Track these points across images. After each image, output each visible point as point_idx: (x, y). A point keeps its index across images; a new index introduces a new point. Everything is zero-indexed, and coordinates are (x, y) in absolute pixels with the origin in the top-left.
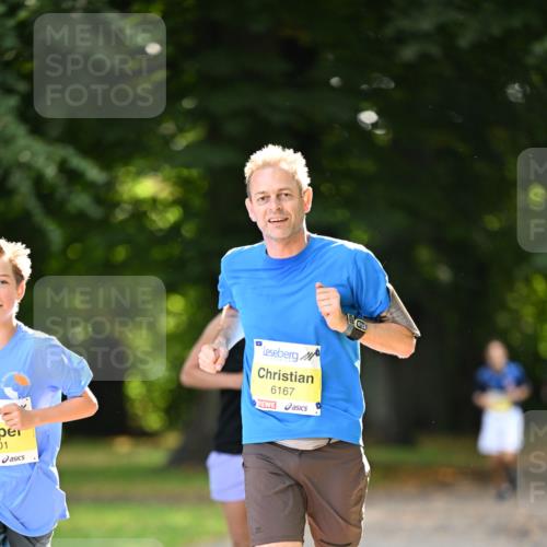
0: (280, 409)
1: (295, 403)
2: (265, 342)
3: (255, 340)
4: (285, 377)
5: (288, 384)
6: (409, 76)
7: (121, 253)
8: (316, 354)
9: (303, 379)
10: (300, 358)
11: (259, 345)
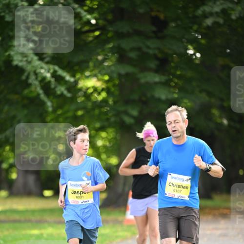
0: (176, 197)
1: (181, 195)
2: (172, 174)
3: (169, 173)
4: (179, 186)
5: (180, 189)
6: (208, 33)
7: (80, 113)
8: (190, 179)
9: (185, 187)
10: (185, 180)
11: (170, 175)
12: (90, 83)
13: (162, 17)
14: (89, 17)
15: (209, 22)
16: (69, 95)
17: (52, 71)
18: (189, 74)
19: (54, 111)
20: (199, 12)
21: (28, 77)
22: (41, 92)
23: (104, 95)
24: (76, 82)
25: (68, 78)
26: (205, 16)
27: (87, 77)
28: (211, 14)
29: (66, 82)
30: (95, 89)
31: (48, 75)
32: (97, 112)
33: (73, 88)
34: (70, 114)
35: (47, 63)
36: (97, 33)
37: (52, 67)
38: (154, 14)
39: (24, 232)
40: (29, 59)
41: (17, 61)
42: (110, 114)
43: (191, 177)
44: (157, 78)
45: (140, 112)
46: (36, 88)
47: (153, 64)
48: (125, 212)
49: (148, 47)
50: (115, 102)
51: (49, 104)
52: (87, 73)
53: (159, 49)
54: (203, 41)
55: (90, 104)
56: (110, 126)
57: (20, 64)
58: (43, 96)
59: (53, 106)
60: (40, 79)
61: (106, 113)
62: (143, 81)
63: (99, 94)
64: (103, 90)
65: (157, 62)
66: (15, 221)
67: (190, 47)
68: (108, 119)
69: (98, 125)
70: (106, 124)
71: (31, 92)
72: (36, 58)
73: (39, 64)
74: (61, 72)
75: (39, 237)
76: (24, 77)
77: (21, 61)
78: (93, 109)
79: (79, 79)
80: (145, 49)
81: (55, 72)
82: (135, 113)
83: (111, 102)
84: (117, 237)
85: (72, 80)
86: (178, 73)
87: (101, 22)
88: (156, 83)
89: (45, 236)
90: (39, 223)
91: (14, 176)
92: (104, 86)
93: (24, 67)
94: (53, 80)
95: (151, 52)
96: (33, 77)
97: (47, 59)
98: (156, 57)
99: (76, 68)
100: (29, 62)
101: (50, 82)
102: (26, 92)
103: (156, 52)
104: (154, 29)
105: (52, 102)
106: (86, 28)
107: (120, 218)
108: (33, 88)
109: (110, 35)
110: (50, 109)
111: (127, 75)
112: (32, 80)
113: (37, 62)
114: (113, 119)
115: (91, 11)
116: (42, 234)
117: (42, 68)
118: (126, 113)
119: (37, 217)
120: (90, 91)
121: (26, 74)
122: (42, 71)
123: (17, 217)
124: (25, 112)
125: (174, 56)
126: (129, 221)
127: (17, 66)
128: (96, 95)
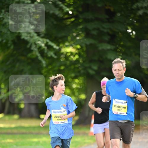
4: (120, 107)
8: (127, 102)
9: (123, 108)
10: (123, 103)
11: (114, 100)
12: (69, 50)
13: (112, 9)
14: (68, 9)
15: (141, 12)
16: (55, 57)
17: (45, 42)
18: (129, 44)
19: (47, 66)
20: (135, 6)
21: (31, 46)
22: (39, 55)
23: (77, 57)
24: (60, 49)
25: (55, 47)
26: (138, 9)
27: (67, 46)
28: (142, 8)
29: (54, 49)
30: (72, 53)
31: (43, 45)
32: (72, 67)
33: (58, 53)
34: (56, 68)
35: (42, 37)
36: (73, 19)
37: (46, 40)
38: (107, 8)
39: (28, 140)
40: (32, 35)
41: (24, 36)
42: (80, 69)
43: (127, 101)
44: (109, 47)
45: (99, 68)
46: (36, 53)
47: (106, 38)
48: (89, 128)
49: (104, 28)
50: (84, 62)
51: (44, 62)
52: (67, 44)
53: (110, 29)
54: (137, 24)
55: (68, 63)
56: (80, 76)
57: (26, 38)
58: (40, 58)
59: (46, 64)
60: (38, 47)
61: (78, 68)
62: (100, 48)
63: (74, 56)
64: (76, 54)
65: (109, 37)
66: (23, 133)
67: (129, 27)
68: (79, 72)
69: (73, 75)
70: (78, 74)
71: (33, 55)
72: (35, 35)
73: (38, 38)
74: (51, 43)
75: (37, 143)
76: (28, 46)
77: (27, 36)
78: (70, 65)
79: (61, 47)
80: (102, 29)
81: (47, 43)
82: (95, 68)
83: (81, 61)
84: (85, 143)
85: (57, 48)
86: (122, 43)
87: (75, 13)
88: (108, 50)
89: (41, 142)
90: (38, 134)
91: (22, 106)
92: (77, 52)
93: (28, 40)
94: (46, 48)
95: (105, 31)
96: (34, 46)
97: (42, 35)
98: (108, 34)
99: (60, 40)
100: (31, 37)
101: (44, 49)
102: (29, 55)
103: (109, 31)
104: (107, 17)
105: (45, 61)
106: (66, 16)
107: (87, 131)
108: (34, 53)
109: (80, 21)
110: (44, 65)
111: (91, 45)
112: (33, 48)
113: (36, 37)
114: (82, 72)
115: (69, 6)
116: (39, 142)
117: (39, 41)
118: (90, 68)
119: (37, 131)
120: (69, 54)
121: (29, 44)
122: (39, 42)
123: (24, 131)
124: (29, 67)
125: (120, 33)
126: (92, 133)
127: (24, 39)
128: (72, 57)
